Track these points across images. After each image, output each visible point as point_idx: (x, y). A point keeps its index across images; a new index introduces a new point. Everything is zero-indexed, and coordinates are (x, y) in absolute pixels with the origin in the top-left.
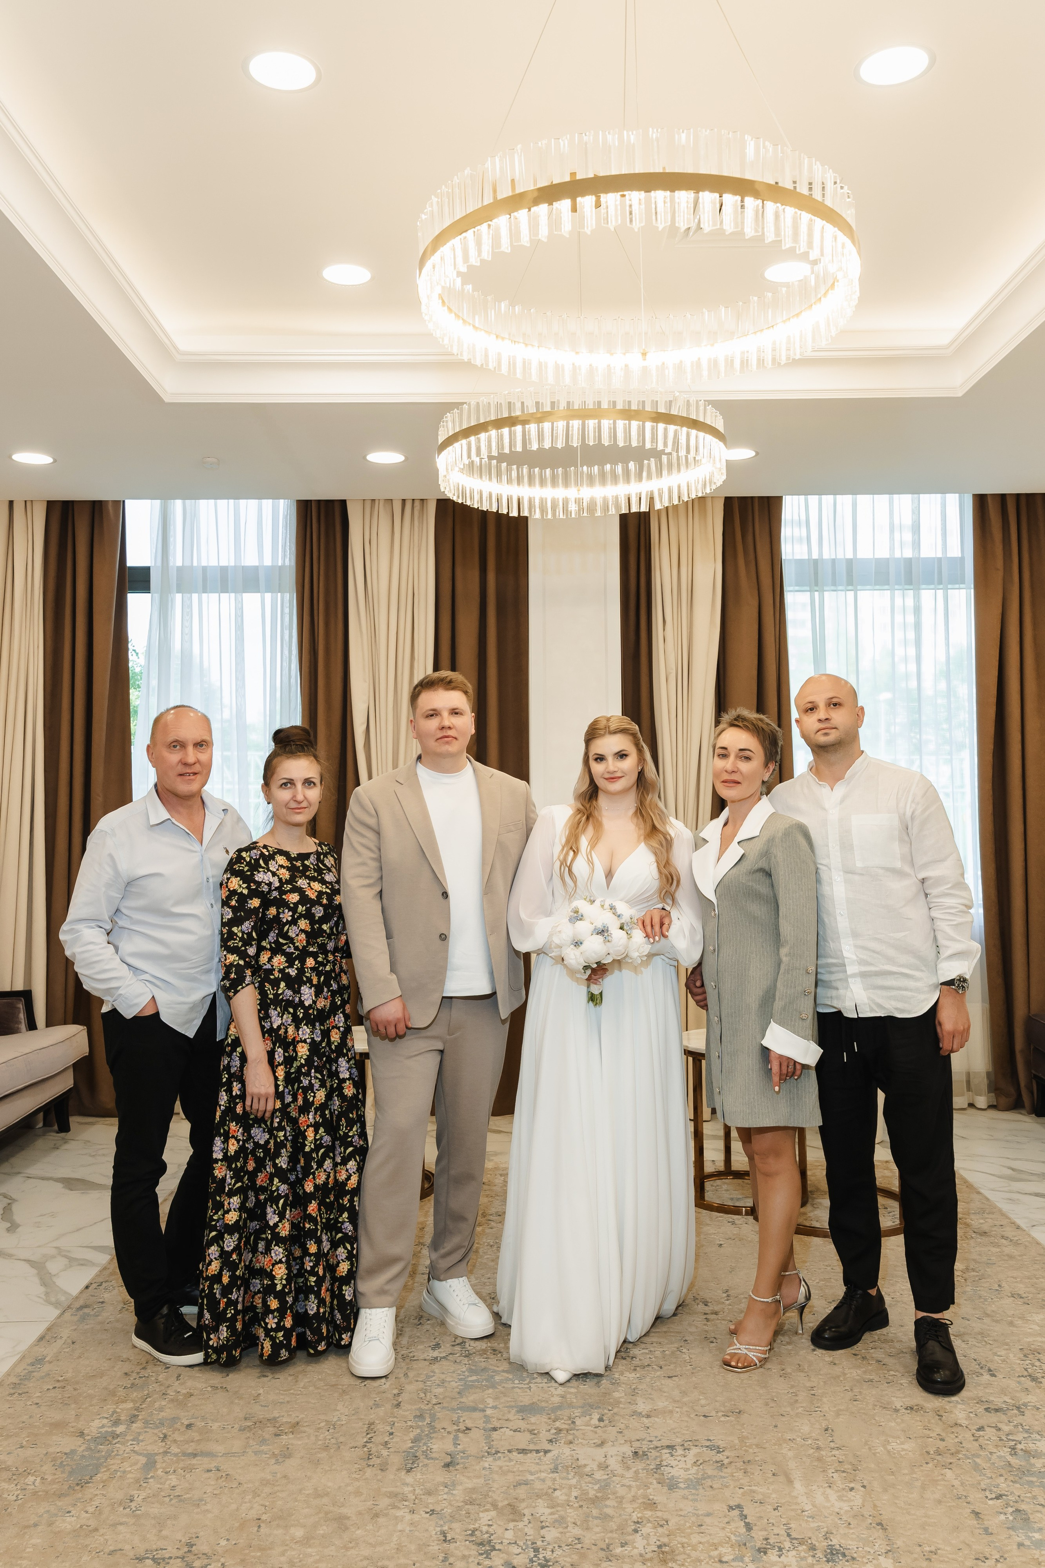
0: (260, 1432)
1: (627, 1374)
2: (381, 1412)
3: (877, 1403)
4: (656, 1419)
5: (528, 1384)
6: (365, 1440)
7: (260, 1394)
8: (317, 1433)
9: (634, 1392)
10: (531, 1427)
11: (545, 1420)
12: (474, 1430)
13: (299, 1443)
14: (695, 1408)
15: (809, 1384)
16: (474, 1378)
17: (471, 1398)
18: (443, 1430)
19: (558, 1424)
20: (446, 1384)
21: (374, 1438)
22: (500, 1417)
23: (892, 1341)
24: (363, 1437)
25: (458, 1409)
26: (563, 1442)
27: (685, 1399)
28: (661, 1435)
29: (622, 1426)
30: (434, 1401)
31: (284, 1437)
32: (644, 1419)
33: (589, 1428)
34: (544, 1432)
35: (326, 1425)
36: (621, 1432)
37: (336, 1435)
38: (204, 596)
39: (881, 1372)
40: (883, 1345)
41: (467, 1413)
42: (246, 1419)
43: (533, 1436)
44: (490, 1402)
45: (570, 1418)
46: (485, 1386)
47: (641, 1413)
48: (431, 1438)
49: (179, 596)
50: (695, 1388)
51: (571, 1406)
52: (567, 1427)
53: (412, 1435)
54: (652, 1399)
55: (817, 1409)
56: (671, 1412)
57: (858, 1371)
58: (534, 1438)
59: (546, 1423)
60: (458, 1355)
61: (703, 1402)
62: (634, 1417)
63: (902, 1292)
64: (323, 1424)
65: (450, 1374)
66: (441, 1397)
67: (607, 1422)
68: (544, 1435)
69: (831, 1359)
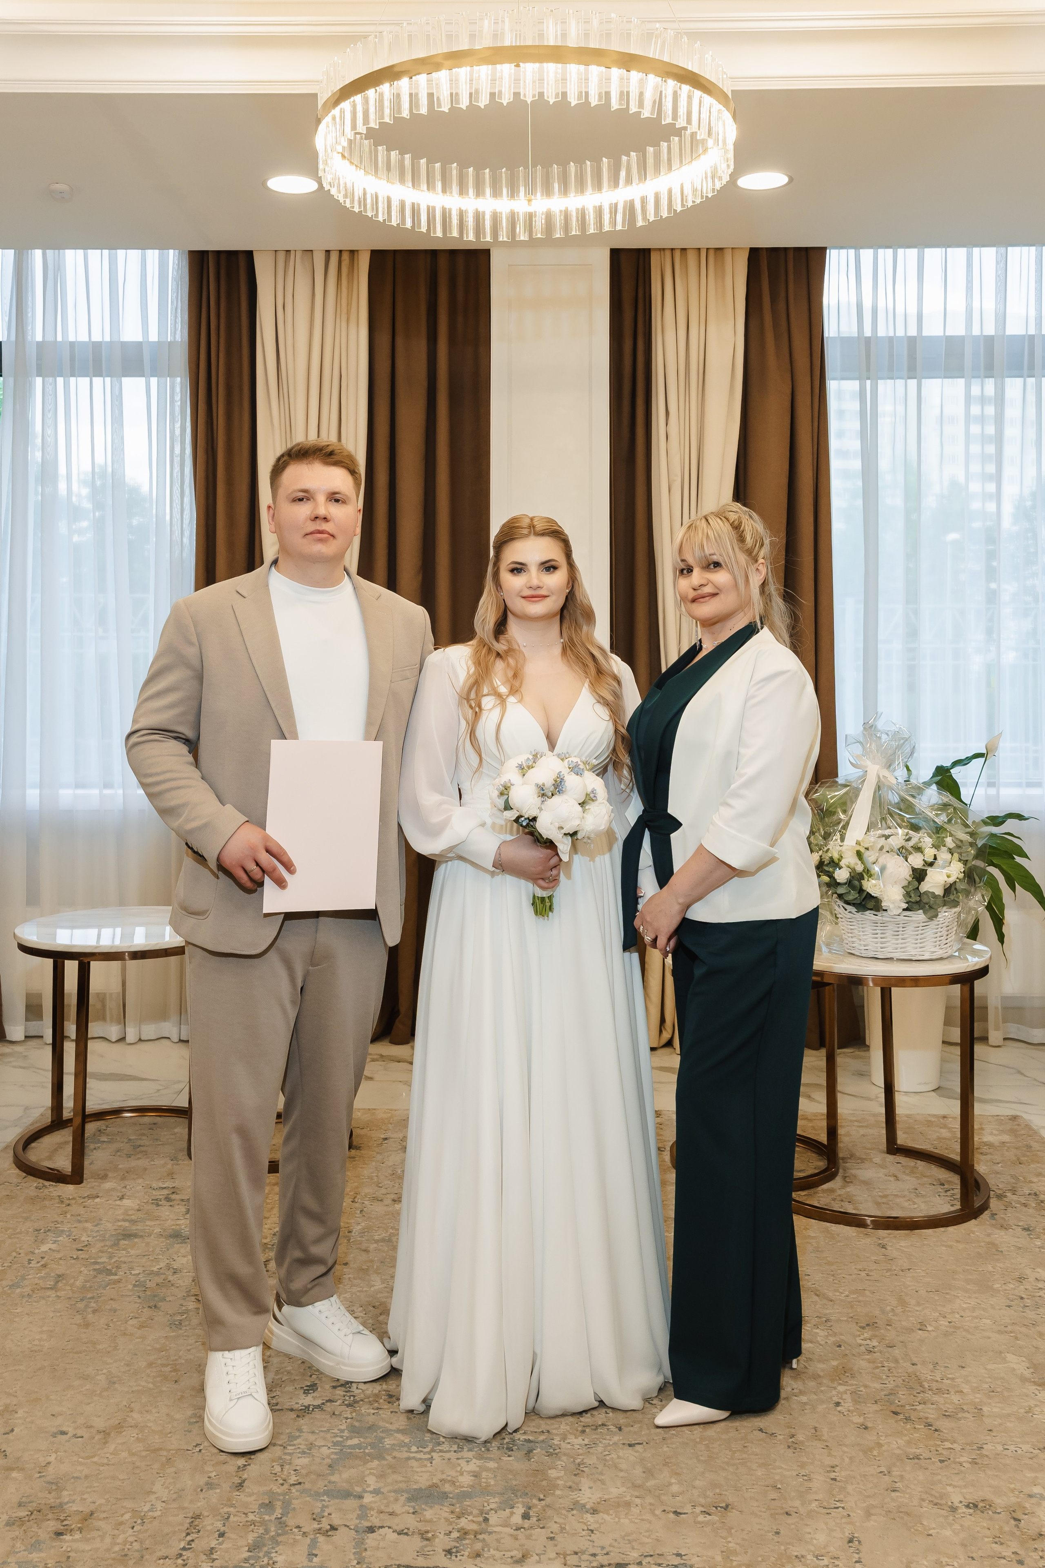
0: (35, 1529)
1: (571, 1439)
2: (214, 1496)
3: (925, 1496)
4: (606, 1516)
5: (429, 1453)
6: (182, 1545)
7: (49, 1463)
8: (116, 1532)
9: (578, 1470)
10: (423, 1527)
11: (446, 1515)
12: (342, 1530)
13: (88, 1548)
14: (663, 1498)
15: (828, 1461)
16: (355, 1441)
17: (345, 1475)
18: (296, 1530)
19: (463, 1523)
20: (314, 1451)
21: (196, 1541)
22: (382, 1507)
23: (948, 1392)
24: (180, 1540)
25: (326, 1493)
26: (466, 1554)
27: (651, 1483)
28: (611, 1545)
29: (555, 1528)
30: (293, 1479)
31: (67, 1537)
32: (589, 1515)
33: (508, 1530)
34: (441, 1536)
35: (132, 1517)
36: (552, 1539)
37: (141, 1536)
38: (72, 380)
39: (931, 1443)
40: (936, 1398)
41: (337, 1501)
42: (20, 1505)
43: (426, 1542)
44: (372, 1482)
45: (481, 1512)
46: (369, 1455)
47: (584, 1506)
48: (278, 1543)
49: (39, 381)
50: (666, 1464)
51: (486, 1491)
52: (474, 1527)
53: (251, 1538)
54: (603, 1482)
55: (838, 1504)
56: (628, 1504)
57: (899, 1441)
58: (426, 1546)
59: (447, 1520)
60: (339, 1402)
61: (675, 1488)
62: (574, 1512)
63: (962, 1314)
64: (127, 1516)
65: (322, 1434)
66: (304, 1472)
67: (535, 1519)
68: (442, 1542)
69: (860, 1420)
